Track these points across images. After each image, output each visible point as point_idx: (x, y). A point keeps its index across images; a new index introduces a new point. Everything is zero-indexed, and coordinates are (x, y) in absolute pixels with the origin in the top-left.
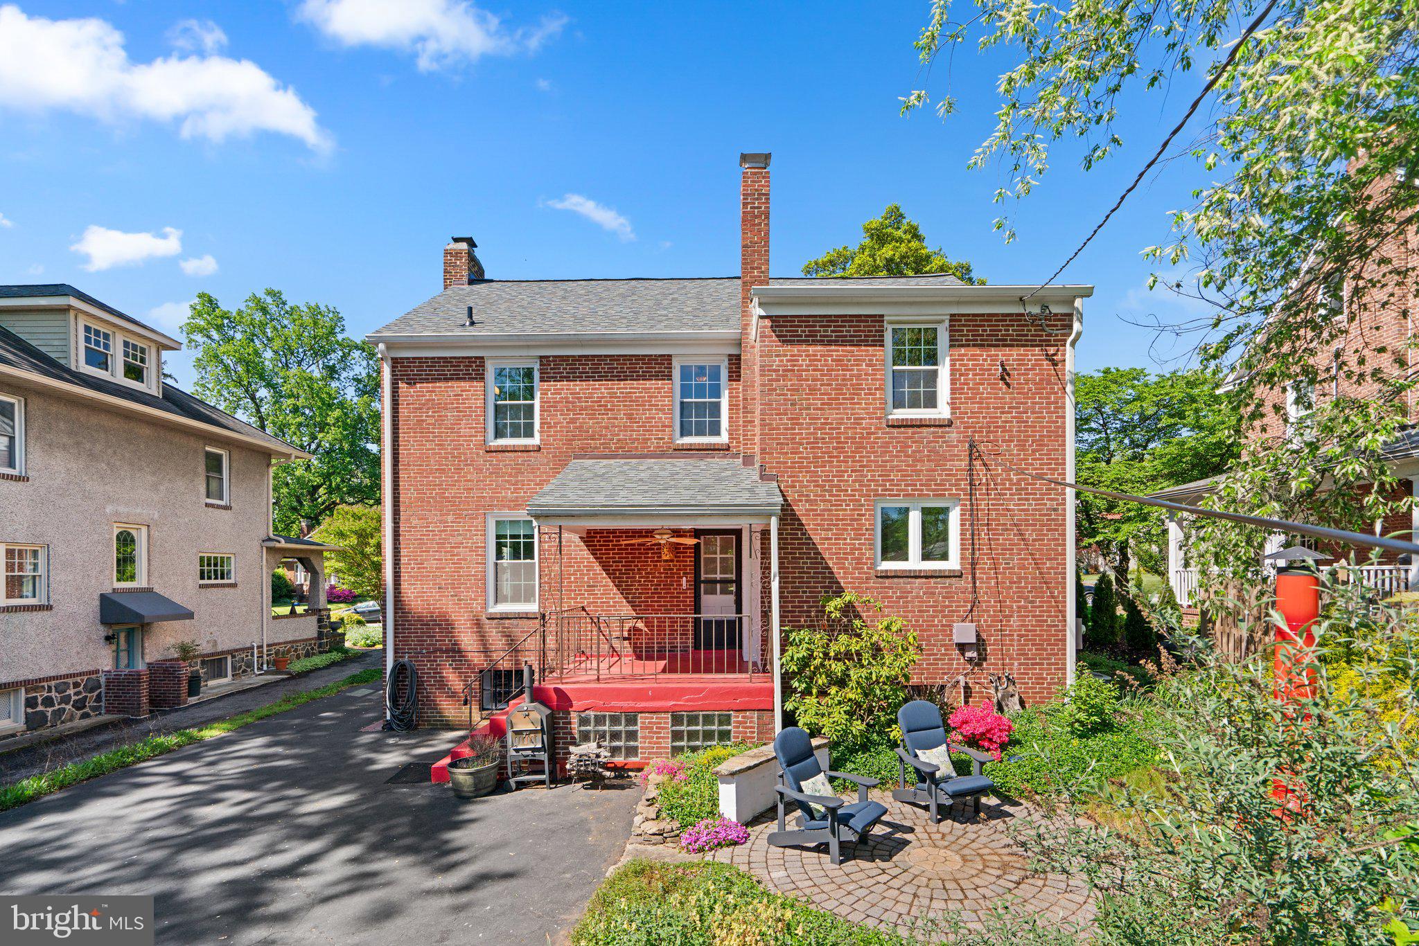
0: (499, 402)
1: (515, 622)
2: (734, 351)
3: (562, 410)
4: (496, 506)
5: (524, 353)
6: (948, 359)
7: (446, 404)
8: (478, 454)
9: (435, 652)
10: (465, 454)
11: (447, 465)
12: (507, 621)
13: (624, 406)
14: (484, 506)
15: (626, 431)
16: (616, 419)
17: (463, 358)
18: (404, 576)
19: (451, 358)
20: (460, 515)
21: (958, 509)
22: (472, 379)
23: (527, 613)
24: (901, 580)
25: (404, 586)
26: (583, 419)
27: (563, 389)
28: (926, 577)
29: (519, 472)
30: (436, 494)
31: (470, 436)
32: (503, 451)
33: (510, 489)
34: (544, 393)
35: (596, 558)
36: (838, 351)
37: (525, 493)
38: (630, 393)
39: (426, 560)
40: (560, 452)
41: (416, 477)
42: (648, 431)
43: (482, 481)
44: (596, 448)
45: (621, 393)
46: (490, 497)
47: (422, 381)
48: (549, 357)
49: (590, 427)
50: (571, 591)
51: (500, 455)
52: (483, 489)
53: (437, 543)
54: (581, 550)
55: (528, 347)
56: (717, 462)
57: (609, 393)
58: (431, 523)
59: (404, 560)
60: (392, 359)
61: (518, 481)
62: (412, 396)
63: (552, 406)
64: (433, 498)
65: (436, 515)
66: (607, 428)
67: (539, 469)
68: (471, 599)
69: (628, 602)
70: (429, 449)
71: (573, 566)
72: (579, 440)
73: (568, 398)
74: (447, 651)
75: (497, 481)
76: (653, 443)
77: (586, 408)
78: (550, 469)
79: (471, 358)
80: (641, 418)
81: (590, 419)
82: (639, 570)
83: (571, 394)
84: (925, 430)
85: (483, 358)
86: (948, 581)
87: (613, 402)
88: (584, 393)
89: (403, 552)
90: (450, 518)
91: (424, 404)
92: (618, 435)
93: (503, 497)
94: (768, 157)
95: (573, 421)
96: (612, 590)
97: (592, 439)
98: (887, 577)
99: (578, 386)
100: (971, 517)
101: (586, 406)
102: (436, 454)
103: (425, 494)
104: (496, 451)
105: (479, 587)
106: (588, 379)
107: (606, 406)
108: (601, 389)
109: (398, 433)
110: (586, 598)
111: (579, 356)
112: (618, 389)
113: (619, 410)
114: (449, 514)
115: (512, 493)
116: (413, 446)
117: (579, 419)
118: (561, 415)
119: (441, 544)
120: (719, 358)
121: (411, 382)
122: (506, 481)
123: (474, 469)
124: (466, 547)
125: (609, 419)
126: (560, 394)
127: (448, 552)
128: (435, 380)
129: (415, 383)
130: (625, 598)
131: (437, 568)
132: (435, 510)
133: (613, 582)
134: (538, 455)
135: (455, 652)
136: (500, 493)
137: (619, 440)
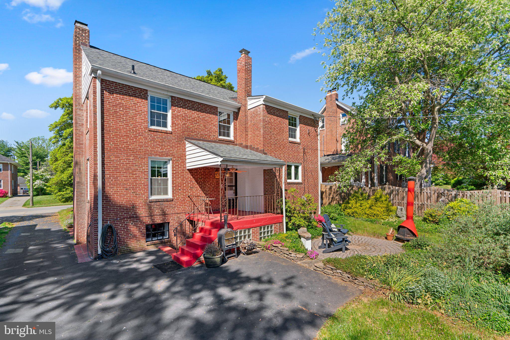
0: (152, 111)
1: (161, 203)
2: (237, 111)
3: (181, 119)
4: (153, 154)
5: (166, 93)
6: (299, 126)
7: (129, 106)
8: (145, 131)
9: (124, 218)
10: (139, 130)
11: (130, 134)
12: (158, 203)
13: (203, 122)
14: (148, 154)
15: (203, 131)
16: (200, 126)
17: (138, 88)
18: (107, 184)
19: (132, 86)
20: (136, 157)
21: (301, 166)
22: (142, 98)
23: (167, 199)
24: (292, 185)
25: (107, 188)
26: (188, 124)
27: (181, 111)
28: (296, 184)
29: (163, 141)
30: (125, 146)
31: (141, 123)
32: (157, 132)
33: (159, 148)
34: (173, 111)
35: (193, 177)
36: (280, 119)
37: (166, 150)
38: (205, 117)
39: (119, 176)
40: (180, 135)
41: (114, 138)
42: (210, 132)
43: (147, 143)
44: (193, 136)
45: (202, 117)
46: (151, 150)
47: (117, 93)
48: (176, 97)
49: (191, 128)
50: (184, 190)
51: (155, 133)
52: (147, 147)
53: (125, 169)
54: (188, 174)
55: (168, 91)
56: (231, 147)
57: (198, 116)
58: (122, 159)
59: (107, 176)
60: (101, 79)
61: (163, 145)
62: (111, 99)
63: (177, 117)
64: (122, 148)
65: (124, 156)
66: (197, 129)
67: (172, 141)
68: (142, 194)
69: (204, 194)
70: (121, 126)
71: (185, 180)
72: (187, 132)
73: (183, 115)
74: (130, 218)
75: (154, 144)
76: (212, 137)
77: (189, 120)
78: (176, 141)
79: (142, 89)
80: (208, 127)
81: (191, 124)
82: (208, 182)
83: (184, 113)
84: (296, 144)
85: (147, 90)
86: (300, 185)
87: (199, 120)
88: (189, 114)
89: (107, 172)
90: (131, 158)
91: (118, 104)
92: (201, 132)
93: (156, 151)
94: (249, 52)
95: (184, 124)
96: (199, 189)
97: (192, 132)
98: (289, 184)
99: (187, 111)
100: (304, 169)
101: (189, 119)
102: (124, 128)
103: (119, 146)
104: (153, 131)
105: (145, 189)
106: (190, 109)
107: (197, 121)
108: (195, 114)
109: (104, 115)
110: (189, 193)
111: (187, 100)
112: (201, 115)
113: (201, 123)
114: (131, 156)
115: (160, 149)
116: (112, 123)
117: (187, 124)
118: (180, 121)
119: (127, 169)
120: (230, 112)
121: (111, 93)
122: (158, 144)
123: (143, 137)
124: (140, 171)
125: (197, 126)
126: (180, 113)
127: (131, 173)
128: (123, 94)
129: (113, 94)
130: (203, 192)
131: (125, 180)
132: (124, 154)
133: (199, 186)
134: (170, 135)
135: (135, 218)
136: (155, 149)
137: (201, 134)
